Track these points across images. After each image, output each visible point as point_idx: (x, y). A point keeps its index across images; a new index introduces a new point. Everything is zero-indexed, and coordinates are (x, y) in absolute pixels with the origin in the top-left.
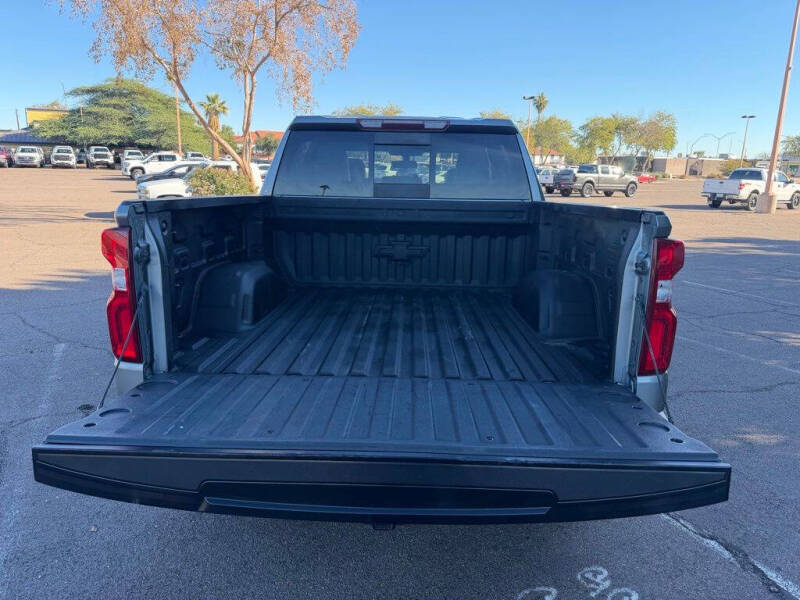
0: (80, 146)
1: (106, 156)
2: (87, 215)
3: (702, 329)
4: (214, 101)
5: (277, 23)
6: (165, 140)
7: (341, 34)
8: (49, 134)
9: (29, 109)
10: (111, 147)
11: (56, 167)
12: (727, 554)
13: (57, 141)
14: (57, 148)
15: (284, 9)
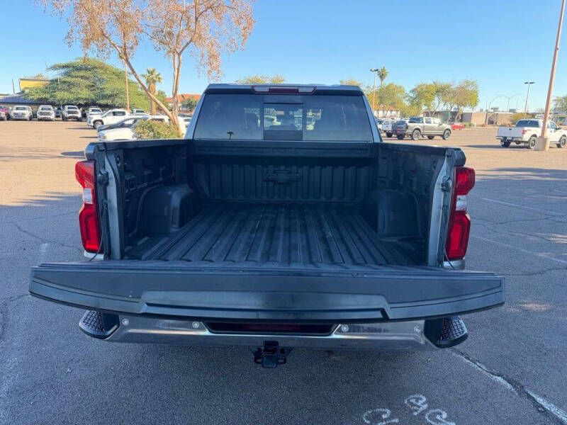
0: (58, 105)
1: (76, 113)
2: (63, 154)
3: (495, 232)
4: (152, 74)
5: (196, 19)
6: (118, 101)
7: (242, 26)
8: (36, 97)
9: (21, 80)
10: (80, 106)
11: (41, 120)
12: (509, 386)
13: (41, 102)
14: (41, 107)
15: (202, 9)
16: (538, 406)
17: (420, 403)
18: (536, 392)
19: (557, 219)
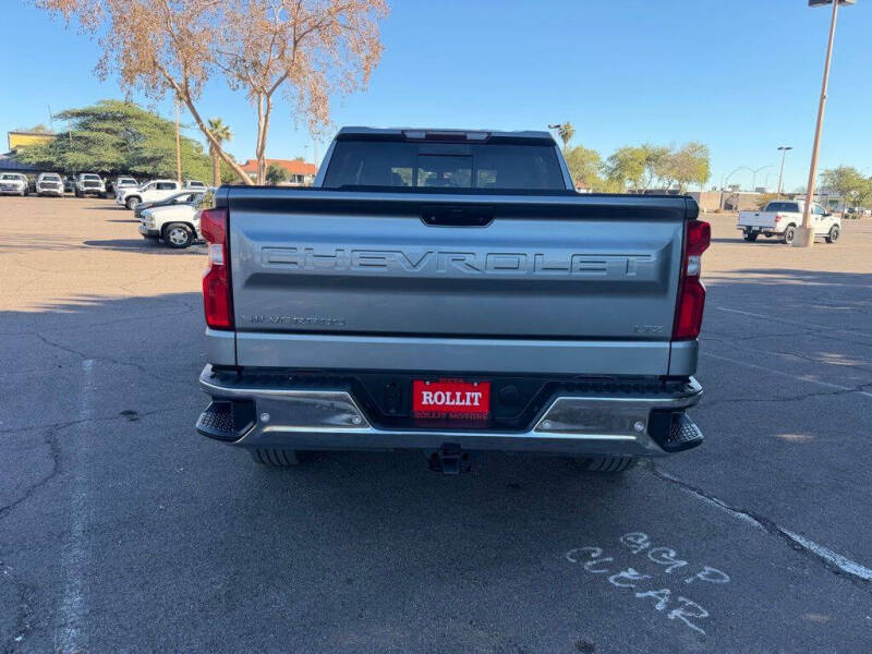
0: (68, 173)
1: (97, 185)
2: (85, 243)
3: (736, 349)
4: (216, 127)
5: (296, 43)
6: (162, 168)
7: (363, 55)
8: (35, 160)
9: (11, 133)
10: (103, 174)
11: (42, 195)
12: (756, 523)
13: (43, 167)
14: (43, 175)
15: (304, 27)
16: (793, 544)
17: (640, 541)
18: (791, 529)
19: (823, 334)
